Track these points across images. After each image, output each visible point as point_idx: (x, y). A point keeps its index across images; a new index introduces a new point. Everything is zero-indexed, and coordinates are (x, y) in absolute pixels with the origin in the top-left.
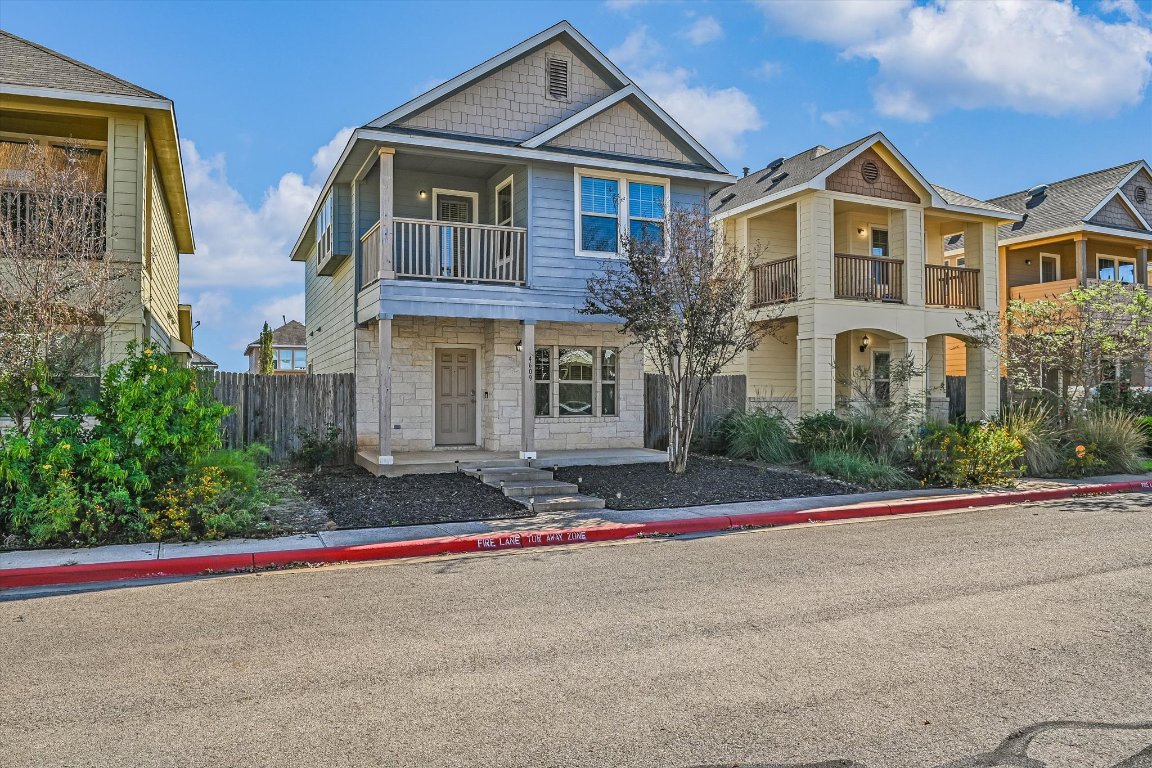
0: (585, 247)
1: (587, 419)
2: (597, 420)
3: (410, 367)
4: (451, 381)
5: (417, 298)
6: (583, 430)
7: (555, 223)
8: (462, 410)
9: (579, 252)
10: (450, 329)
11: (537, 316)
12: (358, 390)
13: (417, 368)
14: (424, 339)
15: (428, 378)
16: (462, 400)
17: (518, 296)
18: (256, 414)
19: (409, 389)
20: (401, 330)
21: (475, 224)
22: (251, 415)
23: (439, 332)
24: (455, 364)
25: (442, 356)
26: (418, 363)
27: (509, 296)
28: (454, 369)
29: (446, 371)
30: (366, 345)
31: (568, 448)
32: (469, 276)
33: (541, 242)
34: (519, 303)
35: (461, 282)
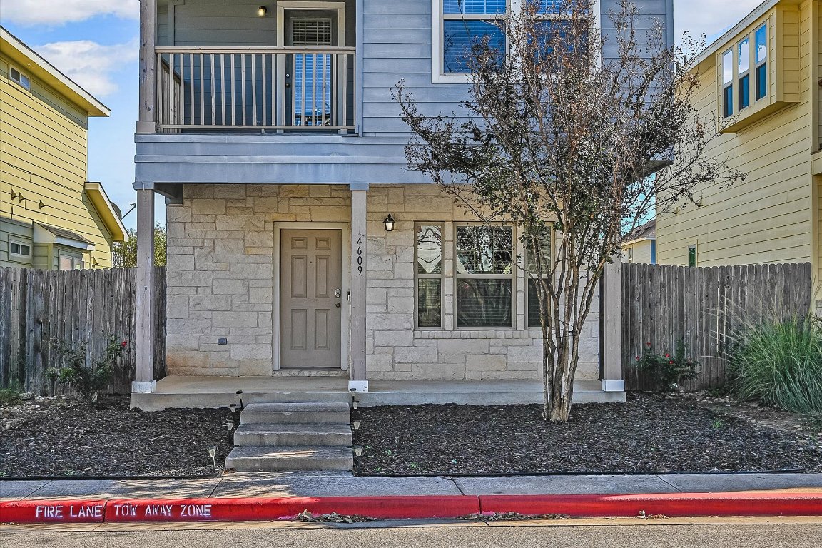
0: (449, 68)
1: (500, 332)
2: (517, 334)
3: (241, 258)
4: (305, 277)
5: (189, 158)
6: (493, 350)
7: (400, 36)
8: (322, 317)
9: (437, 77)
10: (299, 202)
11: (371, 177)
12: (168, 290)
13: (251, 259)
14: (262, 218)
15: (266, 273)
16: (322, 304)
17: (343, 149)
18: (37, 322)
19: (239, 288)
20: (229, 204)
21: (341, 46)
22: (30, 322)
23: (283, 206)
24: (311, 252)
25: (289, 241)
26: (253, 251)
27: (326, 149)
28: (311, 258)
29: (298, 262)
30: (180, 226)
31: (468, 376)
32: (269, 123)
33: (375, 65)
34: (342, 159)
35: (258, 132)
